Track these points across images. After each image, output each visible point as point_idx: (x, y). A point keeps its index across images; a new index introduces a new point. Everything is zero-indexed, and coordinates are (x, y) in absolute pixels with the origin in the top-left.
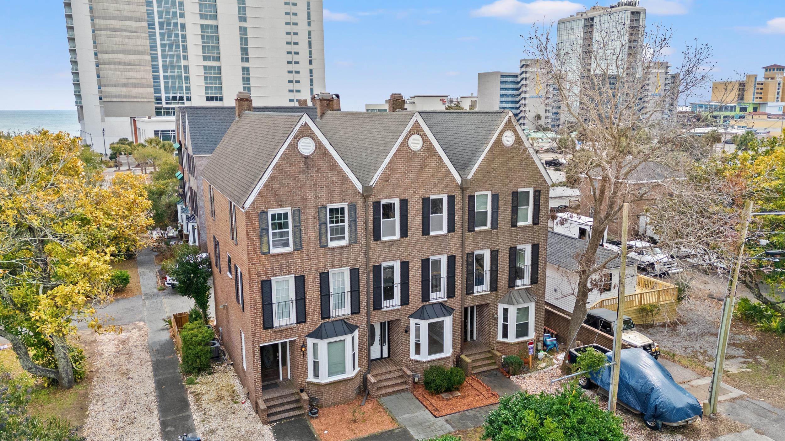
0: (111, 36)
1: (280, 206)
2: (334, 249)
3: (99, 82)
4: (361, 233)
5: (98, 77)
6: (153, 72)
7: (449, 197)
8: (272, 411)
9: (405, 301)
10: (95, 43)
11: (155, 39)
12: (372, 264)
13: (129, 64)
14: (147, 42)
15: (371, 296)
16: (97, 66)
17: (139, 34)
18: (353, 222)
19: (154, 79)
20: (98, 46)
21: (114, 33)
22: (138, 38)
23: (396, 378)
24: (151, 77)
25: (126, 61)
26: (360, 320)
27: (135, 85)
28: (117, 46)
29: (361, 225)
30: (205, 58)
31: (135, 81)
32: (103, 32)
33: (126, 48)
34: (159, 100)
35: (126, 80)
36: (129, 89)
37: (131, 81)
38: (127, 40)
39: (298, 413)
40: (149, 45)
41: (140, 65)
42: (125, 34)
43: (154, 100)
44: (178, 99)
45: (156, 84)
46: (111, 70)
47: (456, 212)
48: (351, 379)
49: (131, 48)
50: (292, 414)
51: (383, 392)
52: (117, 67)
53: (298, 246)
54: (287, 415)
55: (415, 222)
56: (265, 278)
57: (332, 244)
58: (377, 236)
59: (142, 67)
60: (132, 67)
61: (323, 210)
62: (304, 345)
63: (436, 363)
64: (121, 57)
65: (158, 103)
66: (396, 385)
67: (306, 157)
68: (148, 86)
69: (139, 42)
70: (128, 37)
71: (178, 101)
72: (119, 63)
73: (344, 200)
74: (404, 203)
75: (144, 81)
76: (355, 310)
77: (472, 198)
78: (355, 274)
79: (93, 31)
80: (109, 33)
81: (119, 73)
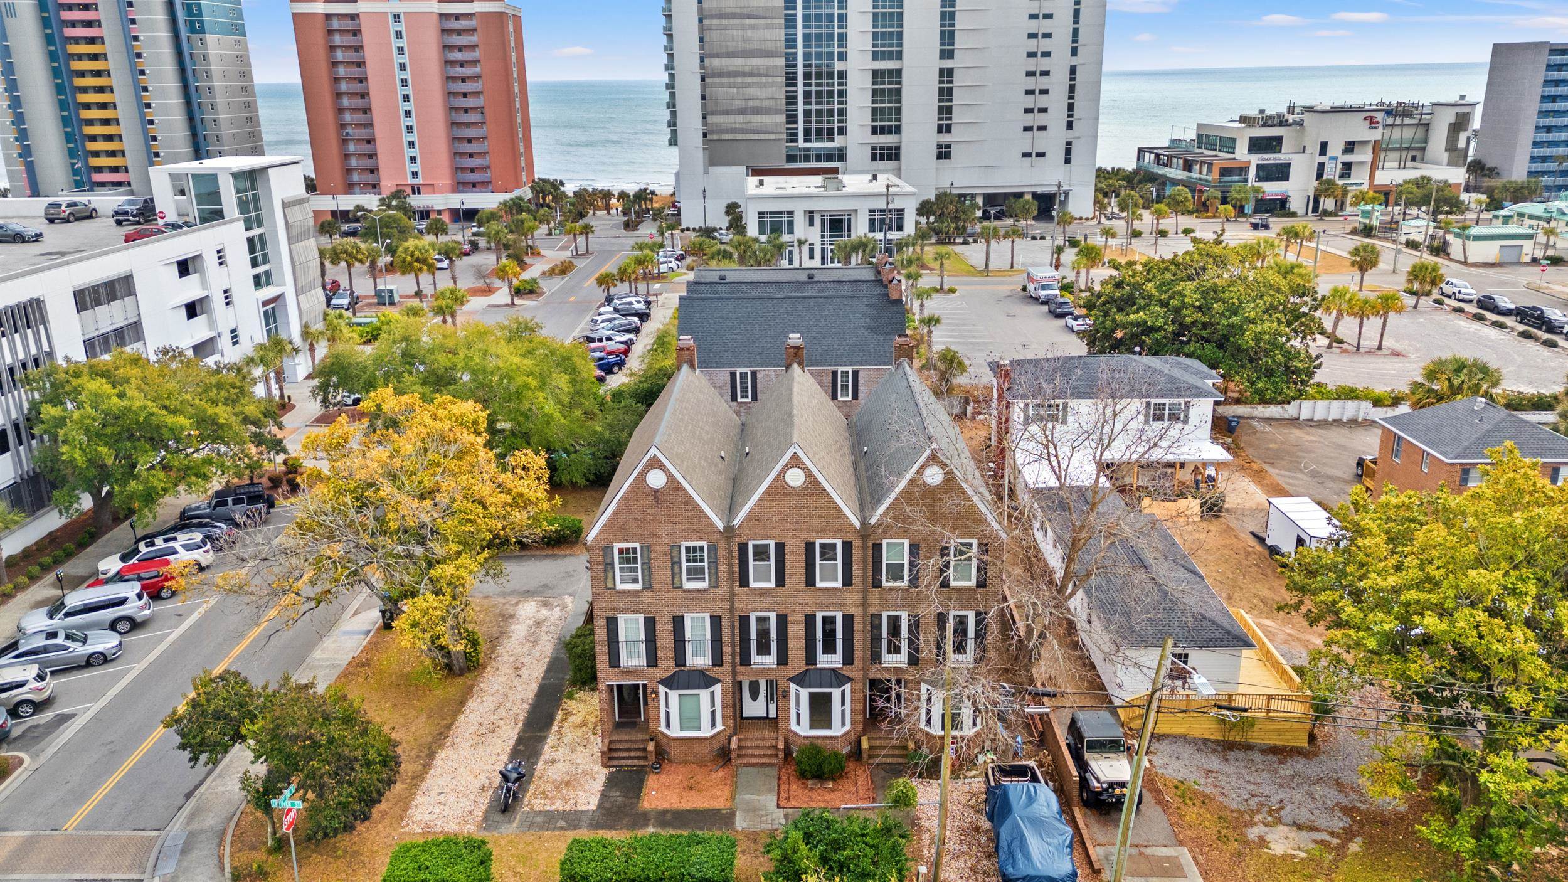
0: (726, 28)
1: (627, 541)
2: (689, 591)
3: (704, 107)
4: (723, 578)
5: (703, 98)
6: (788, 85)
7: (843, 543)
8: (616, 754)
9: (783, 660)
10: (701, 40)
11: (795, 27)
12: (738, 613)
13: (751, 75)
14: (781, 34)
15: (738, 650)
16: (703, 79)
17: (769, 21)
18: (714, 563)
19: (787, 97)
20: (706, 47)
21: (731, 22)
22: (768, 27)
23: (768, 747)
24: (783, 96)
25: (747, 69)
26: (724, 672)
27: (757, 111)
28: (734, 44)
29: (723, 567)
30: (875, 56)
31: (756, 103)
32: (715, 22)
33: (748, 46)
34: (792, 136)
35: (744, 103)
36: (748, 117)
37: (752, 104)
38: (749, 33)
39: (641, 763)
40: (783, 38)
41: (767, 76)
42: (747, 22)
43: (784, 136)
44: (825, 132)
45: (791, 107)
46: (722, 85)
47: (855, 563)
48: (706, 739)
49: (756, 46)
50: (636, 762)
51: (745, 761)
52: (732, 80)
53: (648, 586)
54: (629, 762)
55: (795, 568)
56: (610, 614)
57: (688, 585)
58: (744, 582)
59: (770, 79)
60: (755, 79)
61: (676, 549)
62: (656, 693)
63: (820, 741)
64: (738, 63)
65: (792, 141)
66: (764, 756)
67: (656, 491)
68: (777, 112)
69: (767, 34)
70: (753, 27)
71: (825, 137)
72: (736, 74)
73: (701, 539)
74: (780, 547)
75: (772, 103)
76: (718, 661)
77: (878, 548)
78: (716, 622)
79: (701, 21)
80: (724, 22)
81: (735, 90)
